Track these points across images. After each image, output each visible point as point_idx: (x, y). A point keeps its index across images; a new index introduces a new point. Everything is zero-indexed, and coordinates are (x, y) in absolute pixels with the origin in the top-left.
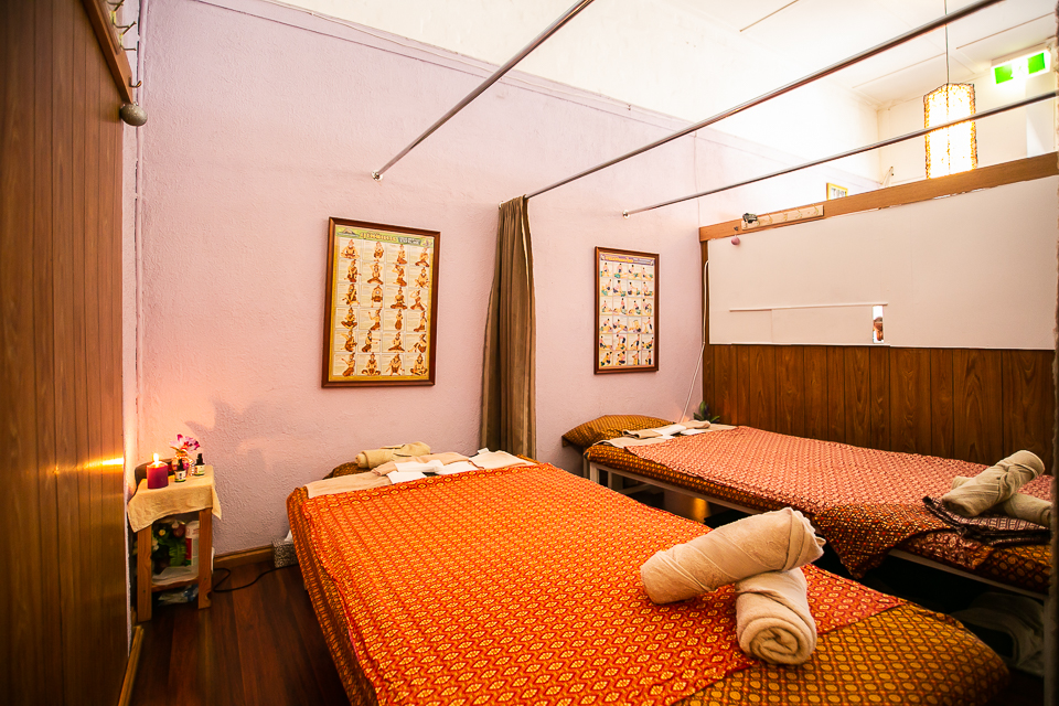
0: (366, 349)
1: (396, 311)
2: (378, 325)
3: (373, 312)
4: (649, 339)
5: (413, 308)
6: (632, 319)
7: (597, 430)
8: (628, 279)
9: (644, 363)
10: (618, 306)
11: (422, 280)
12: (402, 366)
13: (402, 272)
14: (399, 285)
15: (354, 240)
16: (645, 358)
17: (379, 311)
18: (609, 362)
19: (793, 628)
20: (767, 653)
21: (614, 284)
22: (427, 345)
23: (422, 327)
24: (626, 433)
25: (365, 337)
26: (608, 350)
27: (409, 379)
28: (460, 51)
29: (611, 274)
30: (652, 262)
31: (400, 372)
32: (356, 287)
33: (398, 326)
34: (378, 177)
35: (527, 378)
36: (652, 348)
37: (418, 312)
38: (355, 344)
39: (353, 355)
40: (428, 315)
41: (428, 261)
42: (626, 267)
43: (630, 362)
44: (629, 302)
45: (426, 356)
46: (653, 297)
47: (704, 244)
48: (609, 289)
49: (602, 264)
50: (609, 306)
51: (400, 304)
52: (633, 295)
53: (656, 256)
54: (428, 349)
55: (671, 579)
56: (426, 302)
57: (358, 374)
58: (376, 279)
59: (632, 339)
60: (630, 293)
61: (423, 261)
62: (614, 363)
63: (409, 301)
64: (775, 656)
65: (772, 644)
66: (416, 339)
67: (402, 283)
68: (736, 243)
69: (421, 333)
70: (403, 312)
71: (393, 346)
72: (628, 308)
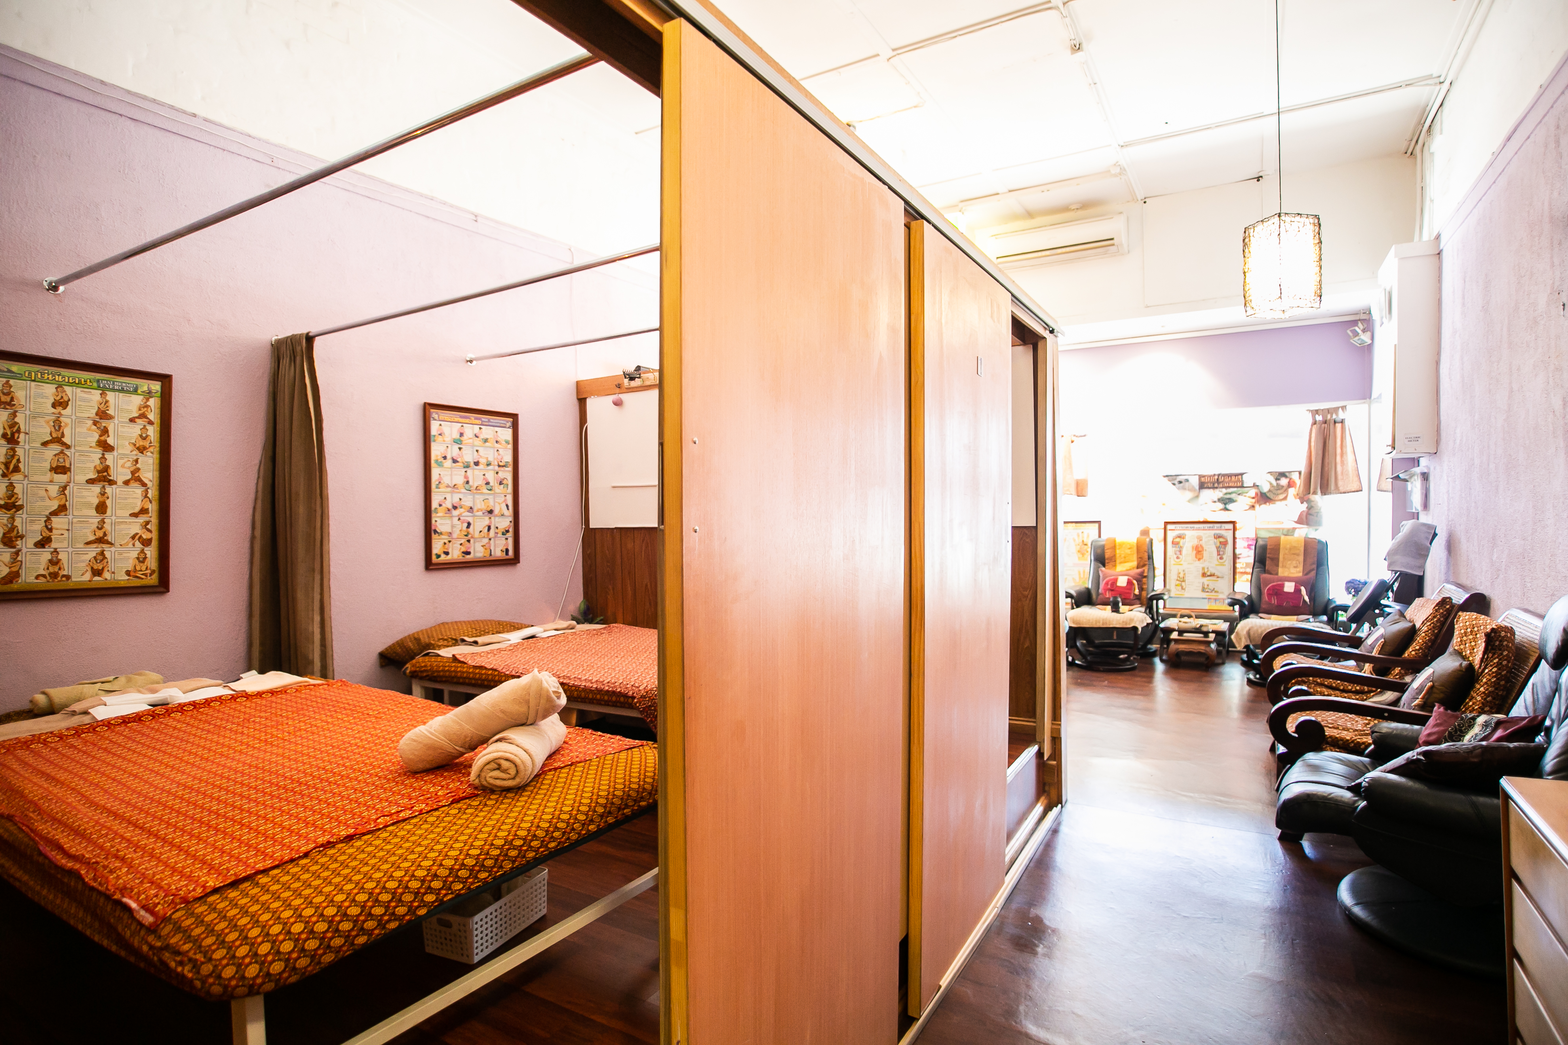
0: (43, 543)
1: (96, 489)
2: (62, 509)
3: (54, 490)
4: (505, 523)
5: (126, 483)
6: (479, 498)
7: (424, 639)
8: (473, 446)
9: (498, 554)
10: (459, 480)
11: (141, 443)
12: (111, 566)
13: (105, 431)
14: (99, 450)
15: (12, 382)
16: (500, 547)
17: (65, 488)
18: (447, 553)
19: (512, 757)
20: (492, 781)
21: (454, 451)
22: (154, 536)
23: (144, 511)
24: (463, 641)
25: (39, 526)
26: (445, 538)
27: (122, 584)
28: (201, 112)
29: (448, 439)
30: (509, 424)
31: (107, 575)
32: (19, 451)
33: (101, 508)
34: (55, 288)
35: (317, 577)
36: (510, 535)
37: (137, 491)
38: (22, 537)
39: (17, 553)
40: (153, 493)
41: (151, 416)
42: (470, 430)
43: (478, 552)
44: (476, 476)
45: (151, 552)
46: (510, 469)
47: (582, 402)
48: (445, 458)
49: (434, 427)
50: (446, 480)
51: (103, 477)
52: (481, 467)
53: (514, 417)
54: (155, 543)
55: (425, 745)
56: (149, 473)
57: (28, 578)
58: (58, 440)
59: (479, 524)
60: (477, 464)
61: (143, 416)
62: (455, 554)
63: (120, 472)
64: (499, 783)
65: (497, 773)
66: (135, 526)
67: (106, 447)
68: (618, 403)
69: (142, 519)
70: (109, 490)
71: (92, 538)
72: (474, 483)
